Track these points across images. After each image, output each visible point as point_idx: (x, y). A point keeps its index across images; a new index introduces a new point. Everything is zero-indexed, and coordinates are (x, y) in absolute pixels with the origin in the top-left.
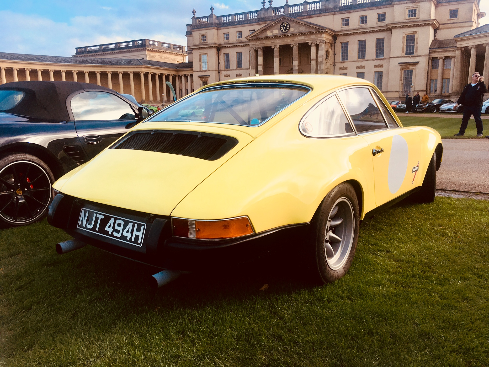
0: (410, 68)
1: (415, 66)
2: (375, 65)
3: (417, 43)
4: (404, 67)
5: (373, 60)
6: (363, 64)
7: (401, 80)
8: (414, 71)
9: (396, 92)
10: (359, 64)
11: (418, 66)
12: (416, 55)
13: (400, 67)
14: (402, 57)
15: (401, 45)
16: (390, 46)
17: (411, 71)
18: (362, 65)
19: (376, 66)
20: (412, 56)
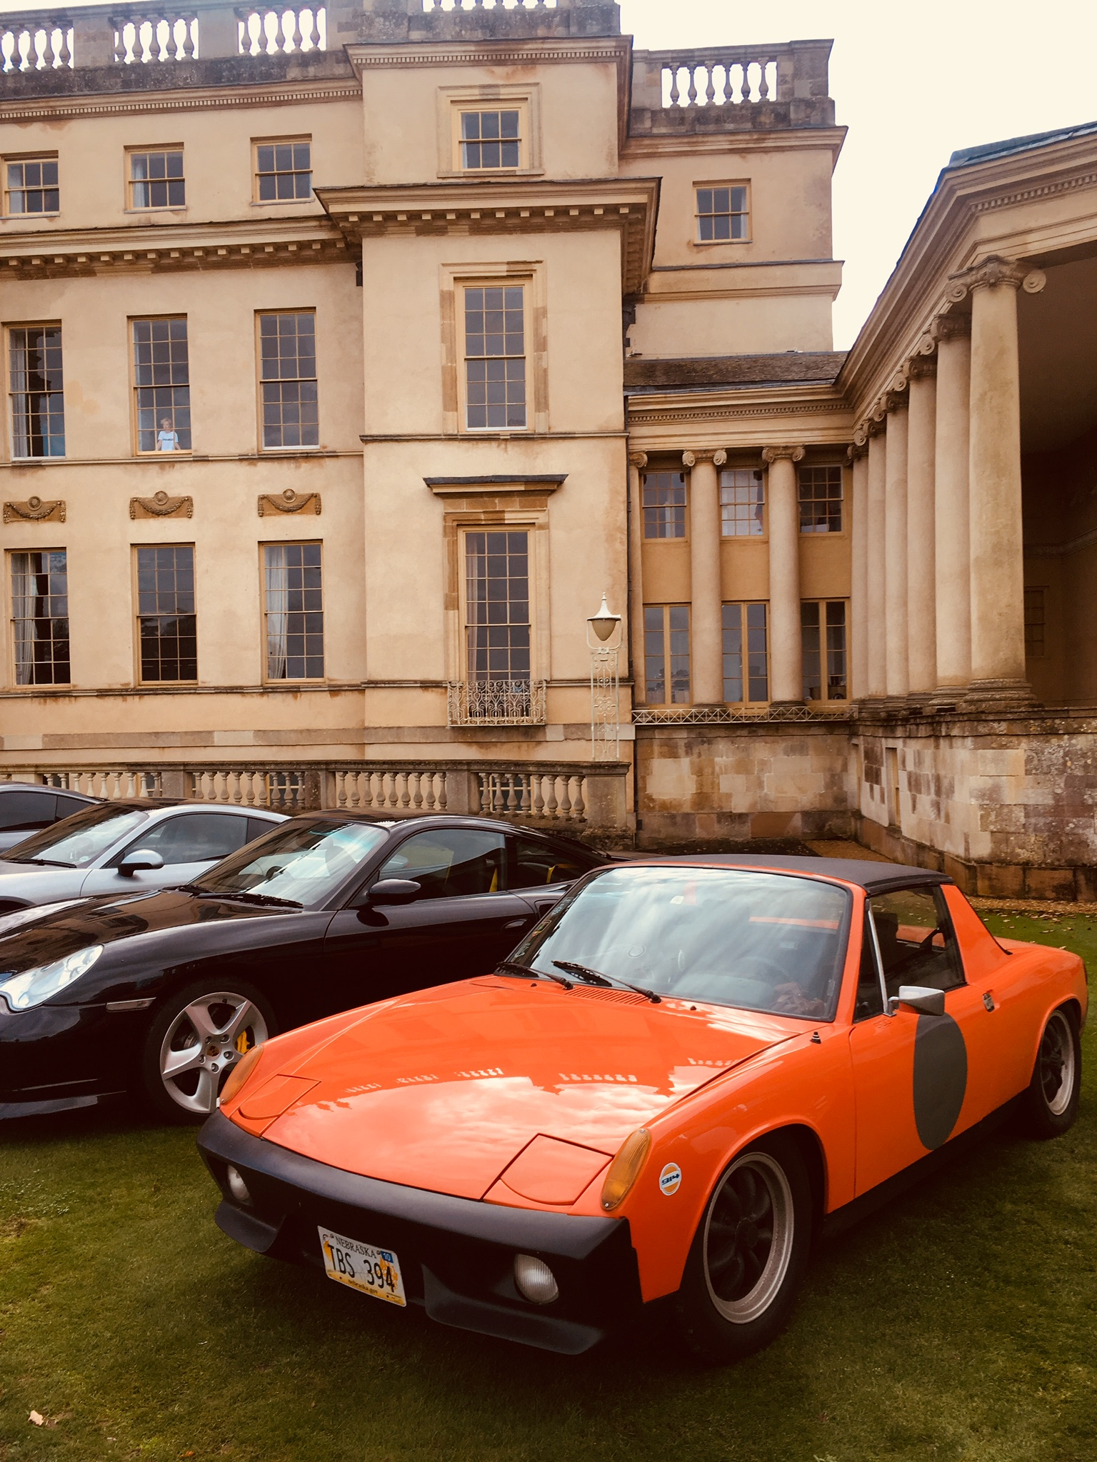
0: (509, 517)
1: (543, 507)
2: (263, 498)
3: (541, 345)
4: (464, 507)
5: (244, 459)
6: (178, 482)
7: (451, 603)
8: (533, 537)
9: (426, 685)
10: (148, 484)
11: (558, 506)
12: (541, 429)
13: (439, 508)
14: (451, 438)
15: (434, 353)
16: (355, 367)
17: (520, 543)
18: (171, 494)
19: (269, 505)
20: (516, 438)
